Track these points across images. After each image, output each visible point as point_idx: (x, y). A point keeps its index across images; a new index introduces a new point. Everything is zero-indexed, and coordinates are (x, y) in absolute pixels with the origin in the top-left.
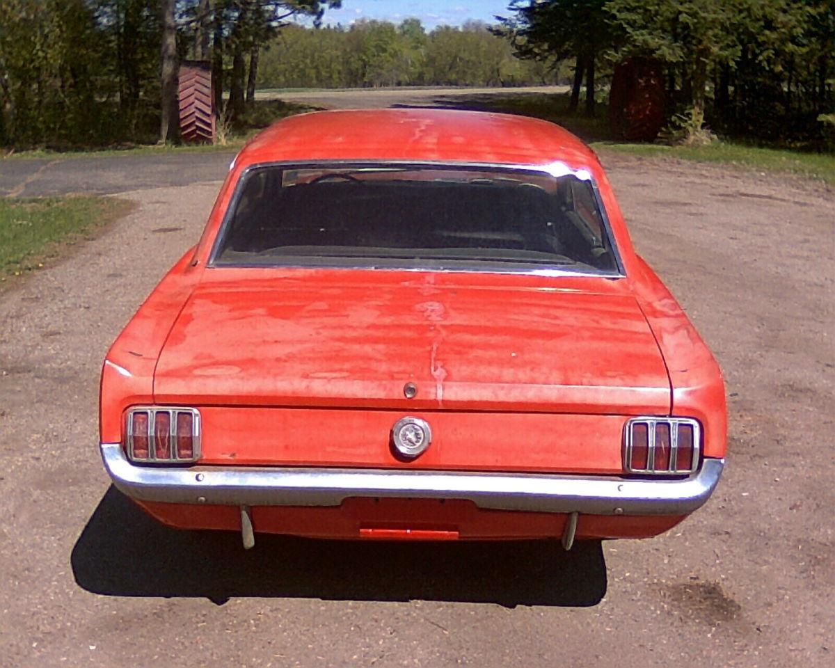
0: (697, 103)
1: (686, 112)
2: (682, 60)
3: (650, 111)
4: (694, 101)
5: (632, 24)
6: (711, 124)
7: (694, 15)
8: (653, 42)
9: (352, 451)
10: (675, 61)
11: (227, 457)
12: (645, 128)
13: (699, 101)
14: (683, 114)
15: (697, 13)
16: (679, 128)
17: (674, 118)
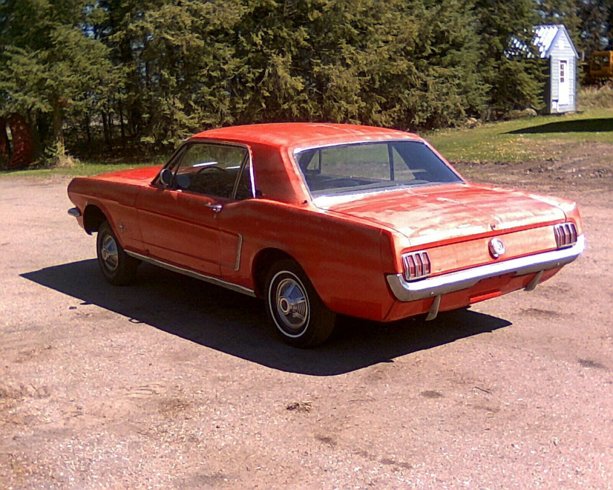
0: (59, 139)
1: (54, 145)
2: (51, 110)
3: (24, 147)
4: (57, 138)
5: (11, 88)
6: (72, 151)
7: (55, 79)
8: (30, 100)
9: (478, 258)
10: (47, 111)
11: (437, 271)
12: (22, 160)
13: (60, 137)
14: (51, 147)
15: (57, 78)
16: (51, 156)
17: (46, 151)
